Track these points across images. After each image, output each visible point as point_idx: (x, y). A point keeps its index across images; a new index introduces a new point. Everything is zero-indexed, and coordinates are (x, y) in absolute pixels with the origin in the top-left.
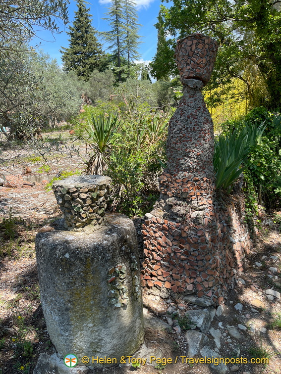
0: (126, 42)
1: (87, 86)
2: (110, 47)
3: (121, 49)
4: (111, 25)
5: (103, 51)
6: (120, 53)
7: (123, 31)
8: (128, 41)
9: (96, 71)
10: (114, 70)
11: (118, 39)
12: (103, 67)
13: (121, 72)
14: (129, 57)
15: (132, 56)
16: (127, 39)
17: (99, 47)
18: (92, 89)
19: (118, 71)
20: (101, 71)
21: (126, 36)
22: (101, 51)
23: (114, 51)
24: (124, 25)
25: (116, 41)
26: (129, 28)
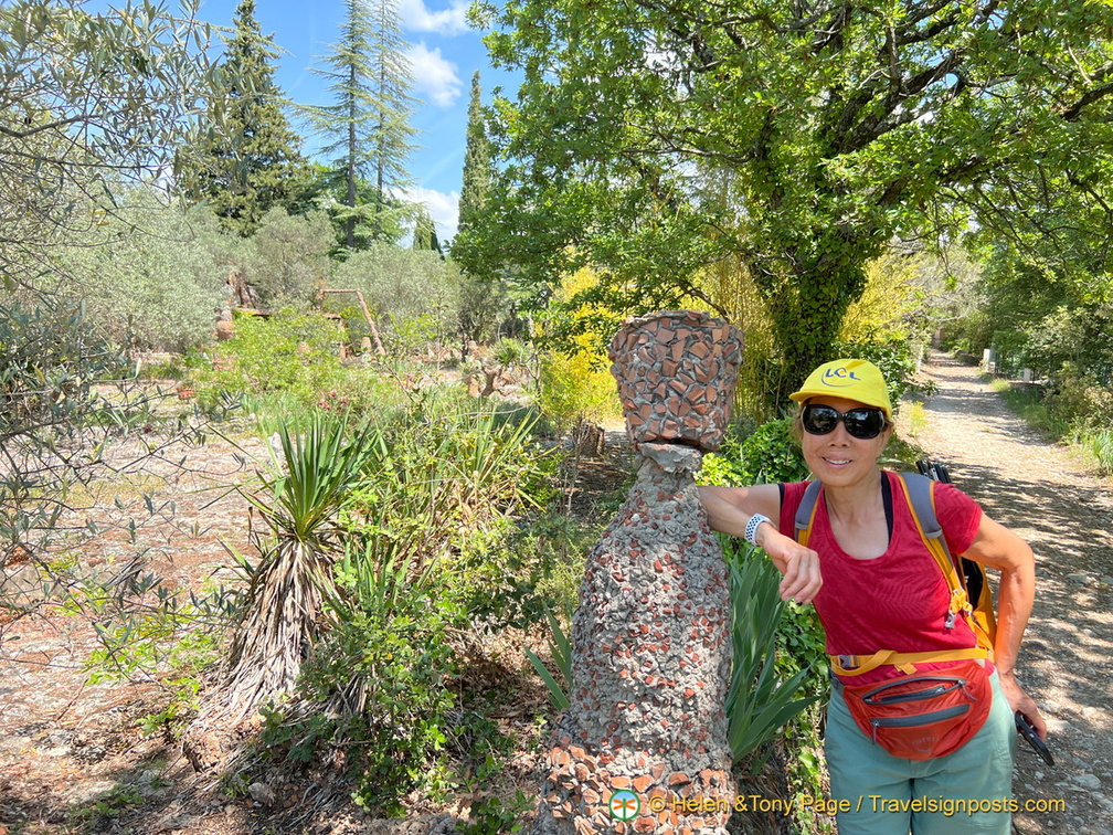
0: (374, 140)
1: (247, 251)
2: (326, 149)
3: (360, 159)
4: (335, 92)
5: (303, 155)
6: (354, 168)
7: (368, 110)
8: (381, 140)
9: (277, 210)
10: (333, 213)
11: (351, 131)
12: (302, 202)
13: (353, 221)
14: (380, 181)
15: (390, 181)
16: (378, 132)
17: (293, 144)
18: (262, 261)
19: (345, 215)
20: (293, 210)
21: (378, 124)
22: (298, 155)
23: (338, 161)
24: (372, 96)
25: (346, 134)
26: (387, 106)
